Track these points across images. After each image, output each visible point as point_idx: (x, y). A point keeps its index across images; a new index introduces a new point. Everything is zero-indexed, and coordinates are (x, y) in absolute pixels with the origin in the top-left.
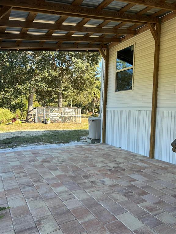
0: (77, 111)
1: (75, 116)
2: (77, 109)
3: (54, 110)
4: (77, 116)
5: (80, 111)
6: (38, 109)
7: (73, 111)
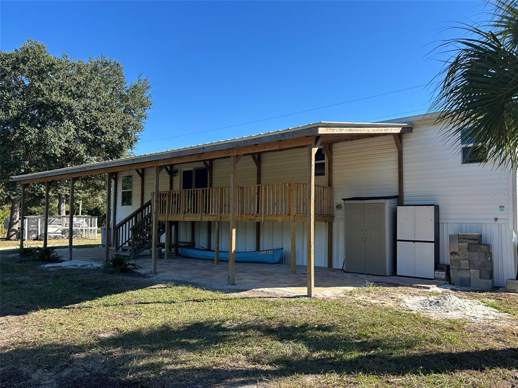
0: (91, 221)
1: (87, 228)
2: (91, 219)
3: (53, 221)
4: (90, 228)
5: (94, 222)
6: (28, 219)
7: (85, 222)
